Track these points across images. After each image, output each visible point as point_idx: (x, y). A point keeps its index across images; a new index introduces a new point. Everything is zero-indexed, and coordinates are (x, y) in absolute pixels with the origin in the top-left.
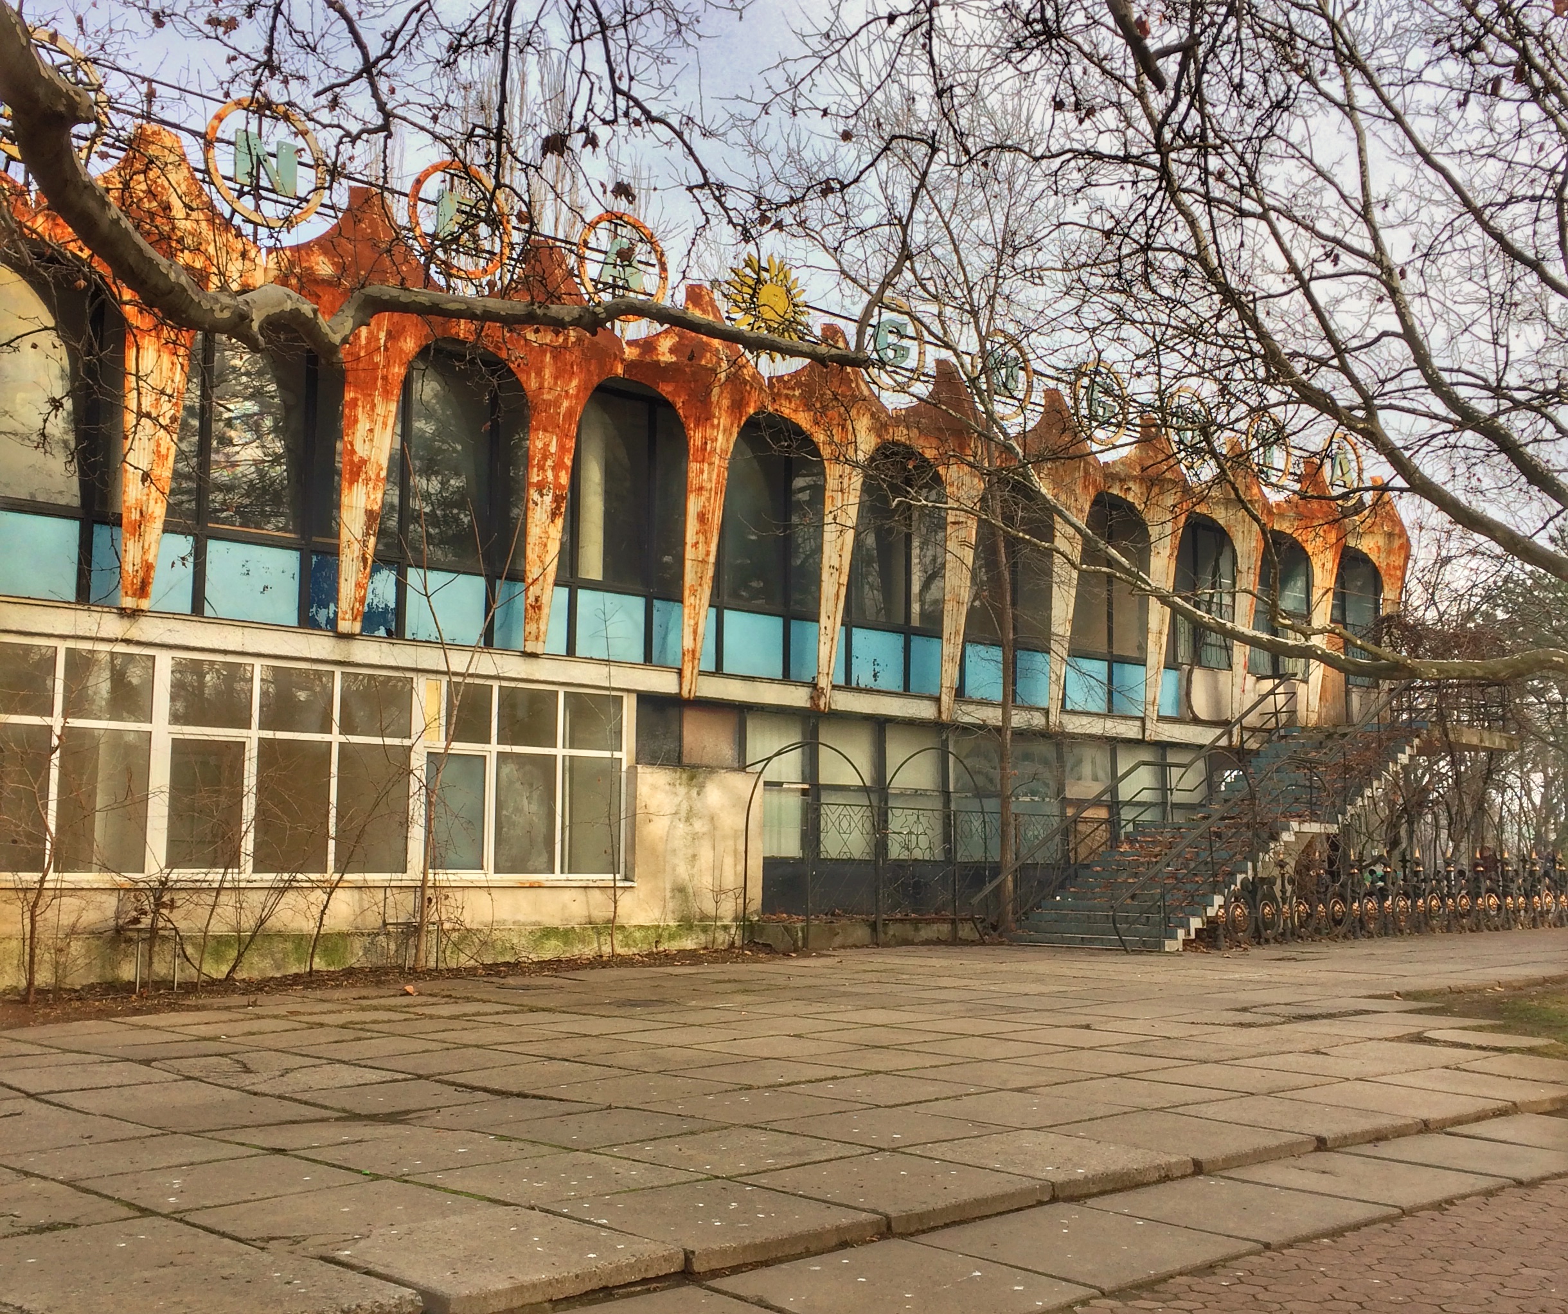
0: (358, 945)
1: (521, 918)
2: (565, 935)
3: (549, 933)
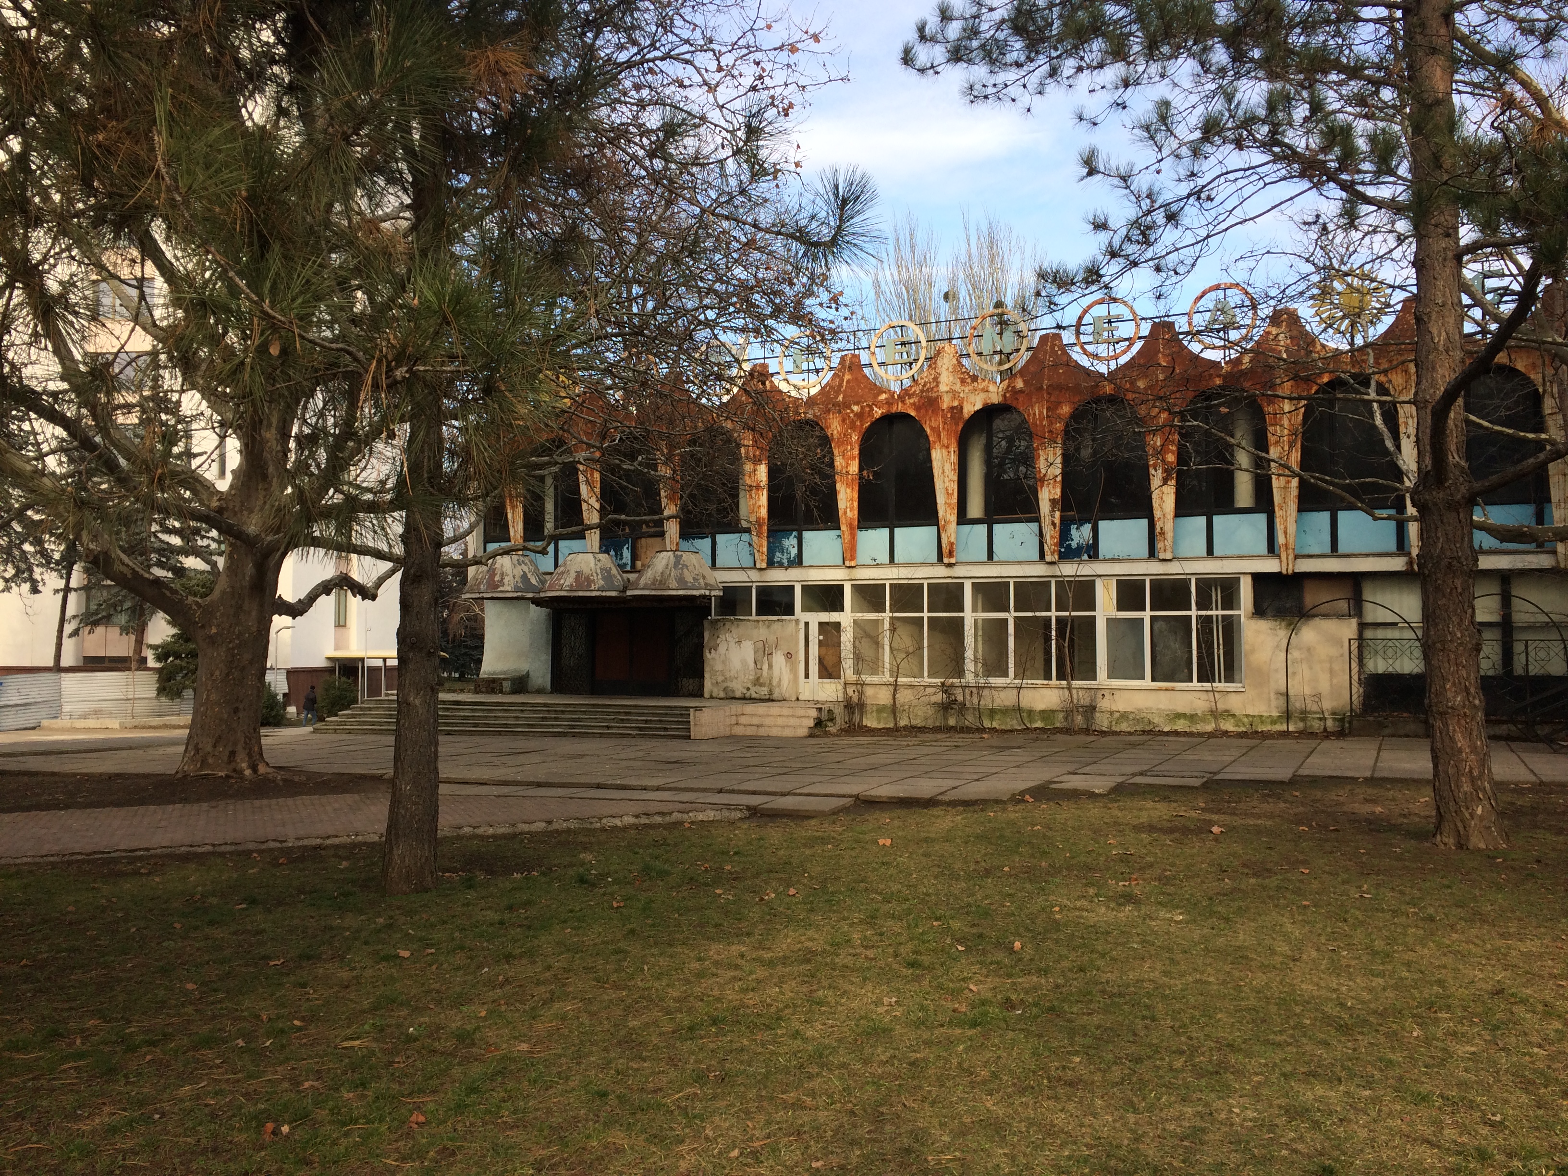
0: (1061, 716)
1: (1162, 706)
2: (1192, 718)
3: (1179, 716)
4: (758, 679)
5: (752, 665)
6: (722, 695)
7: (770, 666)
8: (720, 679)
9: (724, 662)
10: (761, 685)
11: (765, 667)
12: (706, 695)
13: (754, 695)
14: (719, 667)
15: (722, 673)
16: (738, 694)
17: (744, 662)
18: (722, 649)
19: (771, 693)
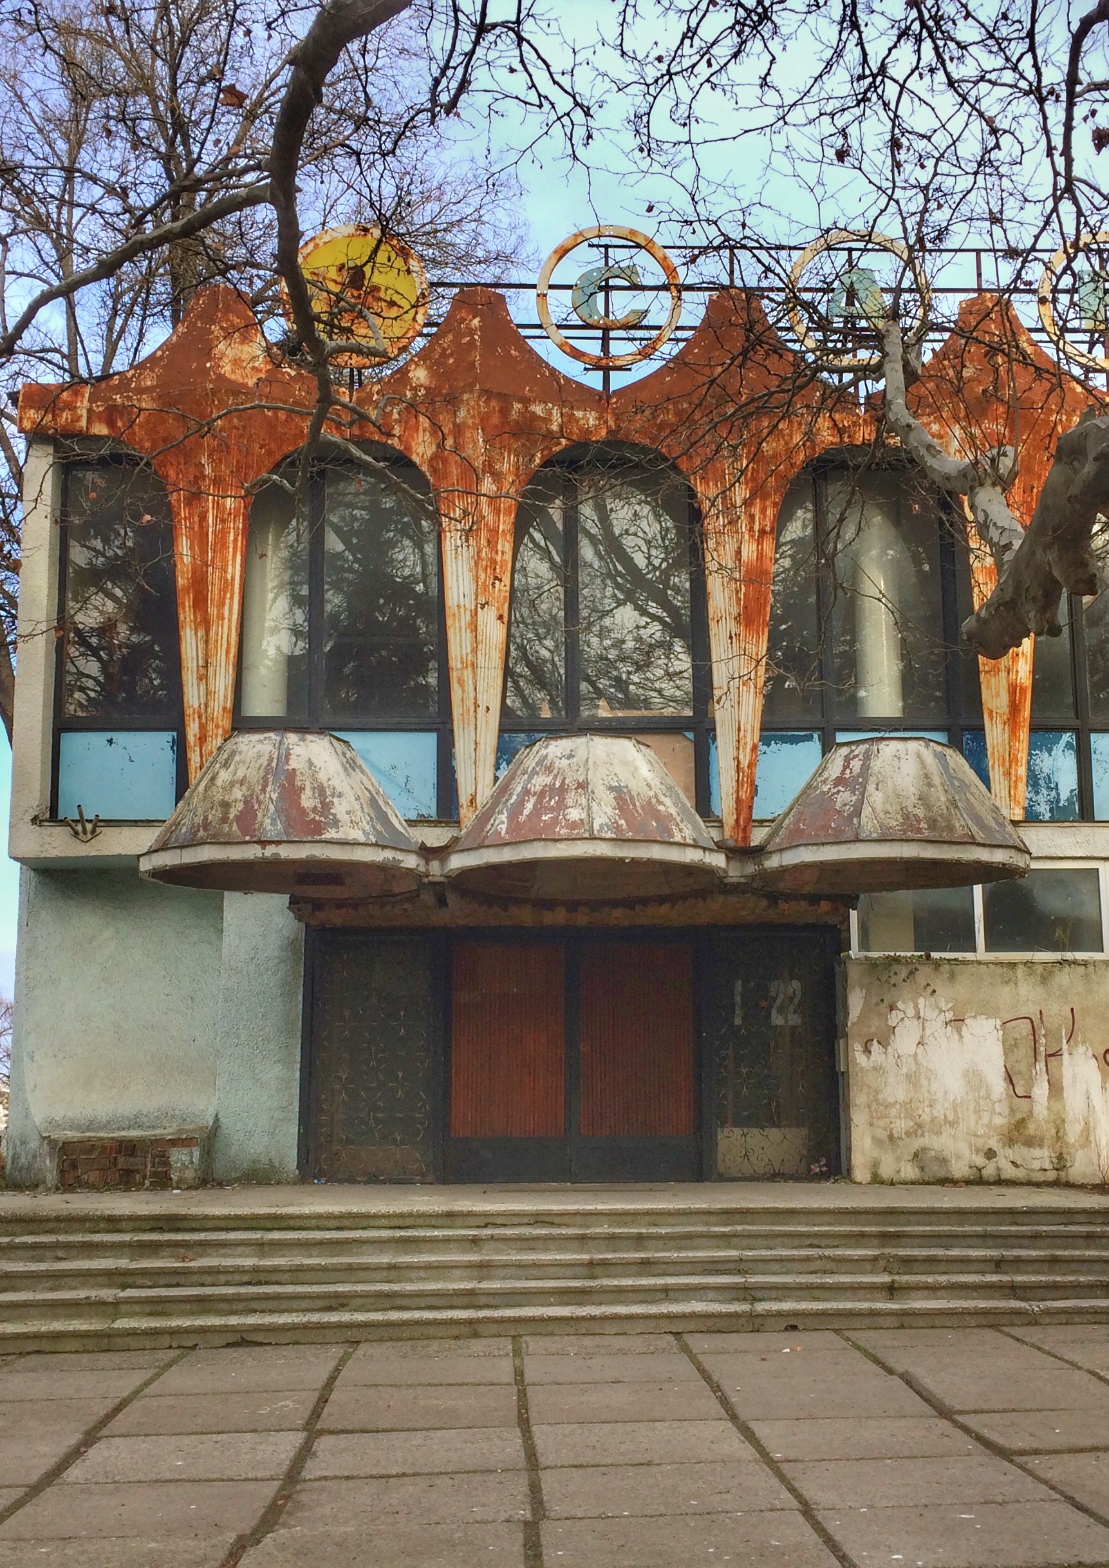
4: (1021, 1124)
5: (999, 1086)
6: (909, 1171)
7: (1056, 1089)
8: (901, 1125)
9: (912, 1079)
10: (1031, 1142)
11: (1041, 1091)
12: (861, 1173)
13: (1010, 1172)
14: (895, 1091)
15: (908, 1108)
16: (960, 1170)
17: (974, 1079)
18: (905, 1041)
19: (1061, 1163)
